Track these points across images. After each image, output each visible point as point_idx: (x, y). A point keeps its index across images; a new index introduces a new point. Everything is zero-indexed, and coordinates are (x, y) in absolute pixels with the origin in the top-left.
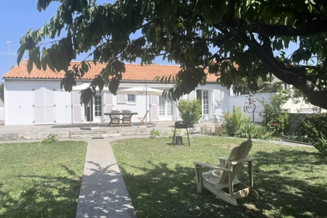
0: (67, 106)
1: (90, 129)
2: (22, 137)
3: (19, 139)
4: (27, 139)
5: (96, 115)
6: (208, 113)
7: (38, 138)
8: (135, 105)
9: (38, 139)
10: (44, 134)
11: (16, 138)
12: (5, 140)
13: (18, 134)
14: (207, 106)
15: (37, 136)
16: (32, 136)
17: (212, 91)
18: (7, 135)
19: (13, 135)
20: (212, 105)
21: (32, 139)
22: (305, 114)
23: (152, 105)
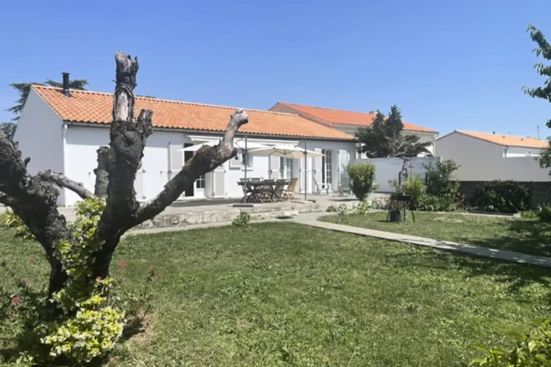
0: (161, 172)
1: (252, 206)
2: (185, 221)
3: (180, 224)
4: (191, 224)
5: (198, 187)
6: (331, 182)
7: (205, 220)
8: (252, 170)
9: (204, 223)
10: (212, 214)
11: (176, 222)
12: (163, 227)
13: (180, 214)
14: (331, 172)
15: (203, 218)
16: (197, 217)
17: (338, 153)
18: (165, 218)
19: (173, 216)
20: (338, 170)
21: (197, 223)
22: (483, 182)
23: (273, 170)
